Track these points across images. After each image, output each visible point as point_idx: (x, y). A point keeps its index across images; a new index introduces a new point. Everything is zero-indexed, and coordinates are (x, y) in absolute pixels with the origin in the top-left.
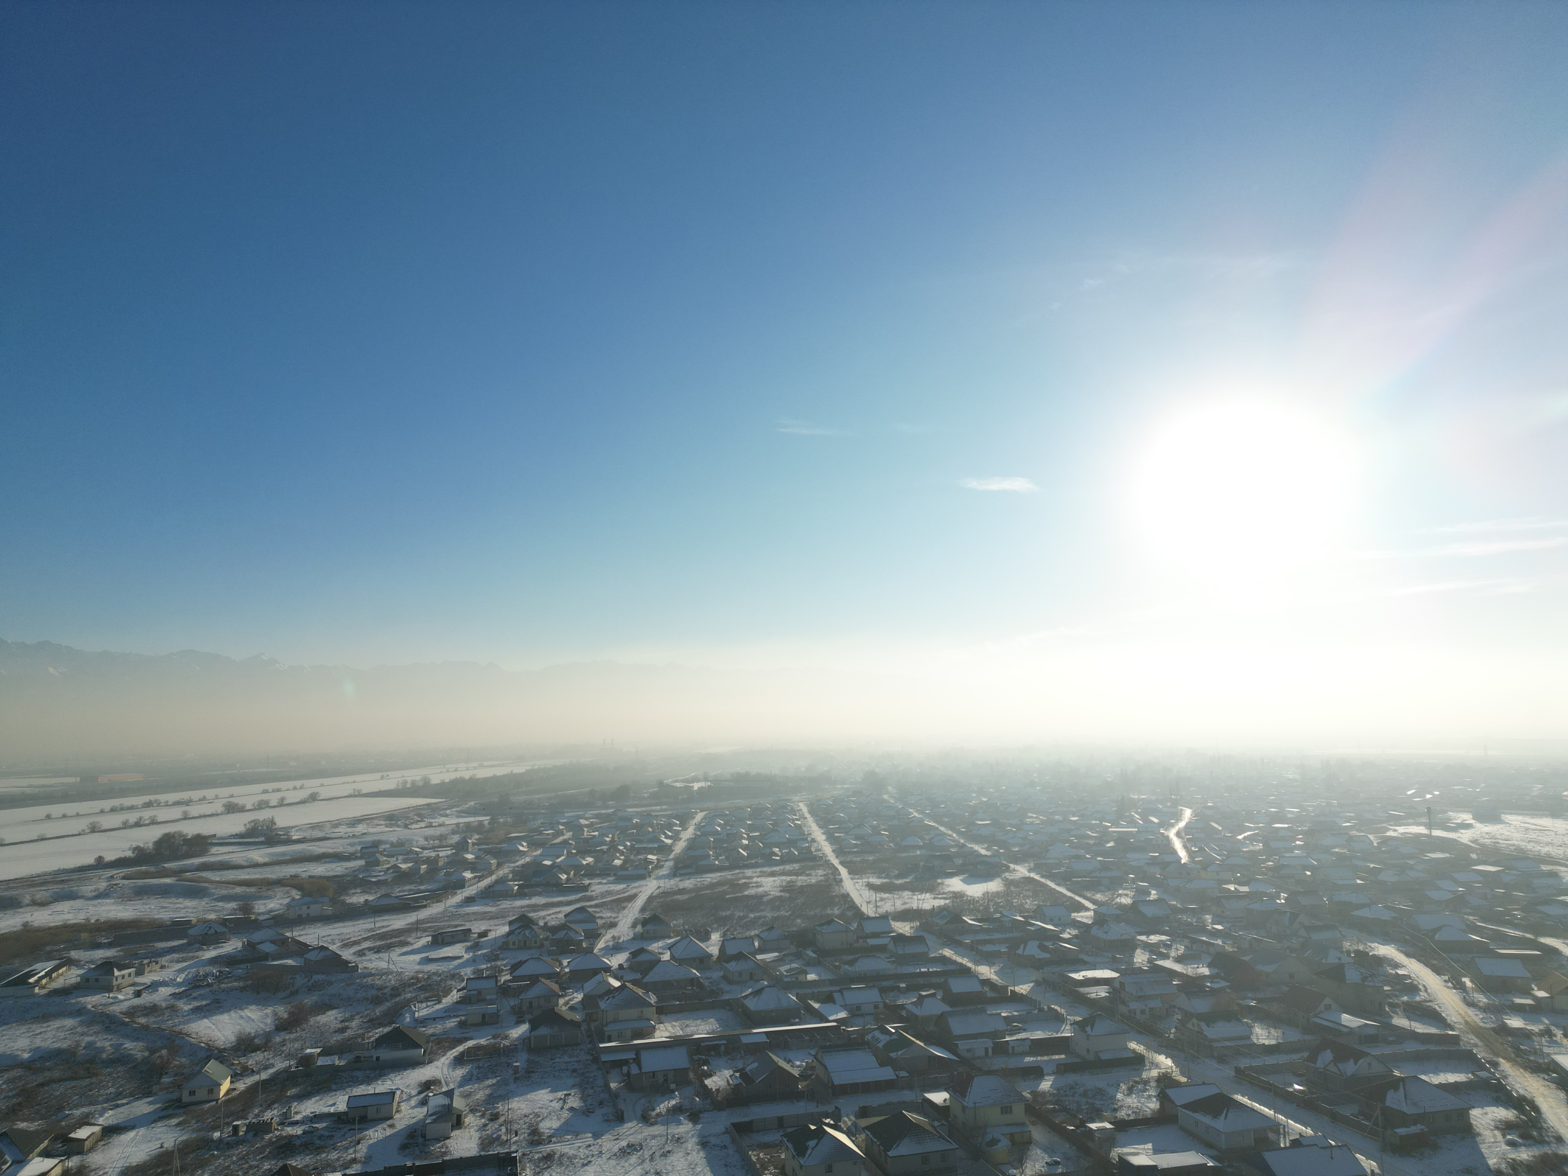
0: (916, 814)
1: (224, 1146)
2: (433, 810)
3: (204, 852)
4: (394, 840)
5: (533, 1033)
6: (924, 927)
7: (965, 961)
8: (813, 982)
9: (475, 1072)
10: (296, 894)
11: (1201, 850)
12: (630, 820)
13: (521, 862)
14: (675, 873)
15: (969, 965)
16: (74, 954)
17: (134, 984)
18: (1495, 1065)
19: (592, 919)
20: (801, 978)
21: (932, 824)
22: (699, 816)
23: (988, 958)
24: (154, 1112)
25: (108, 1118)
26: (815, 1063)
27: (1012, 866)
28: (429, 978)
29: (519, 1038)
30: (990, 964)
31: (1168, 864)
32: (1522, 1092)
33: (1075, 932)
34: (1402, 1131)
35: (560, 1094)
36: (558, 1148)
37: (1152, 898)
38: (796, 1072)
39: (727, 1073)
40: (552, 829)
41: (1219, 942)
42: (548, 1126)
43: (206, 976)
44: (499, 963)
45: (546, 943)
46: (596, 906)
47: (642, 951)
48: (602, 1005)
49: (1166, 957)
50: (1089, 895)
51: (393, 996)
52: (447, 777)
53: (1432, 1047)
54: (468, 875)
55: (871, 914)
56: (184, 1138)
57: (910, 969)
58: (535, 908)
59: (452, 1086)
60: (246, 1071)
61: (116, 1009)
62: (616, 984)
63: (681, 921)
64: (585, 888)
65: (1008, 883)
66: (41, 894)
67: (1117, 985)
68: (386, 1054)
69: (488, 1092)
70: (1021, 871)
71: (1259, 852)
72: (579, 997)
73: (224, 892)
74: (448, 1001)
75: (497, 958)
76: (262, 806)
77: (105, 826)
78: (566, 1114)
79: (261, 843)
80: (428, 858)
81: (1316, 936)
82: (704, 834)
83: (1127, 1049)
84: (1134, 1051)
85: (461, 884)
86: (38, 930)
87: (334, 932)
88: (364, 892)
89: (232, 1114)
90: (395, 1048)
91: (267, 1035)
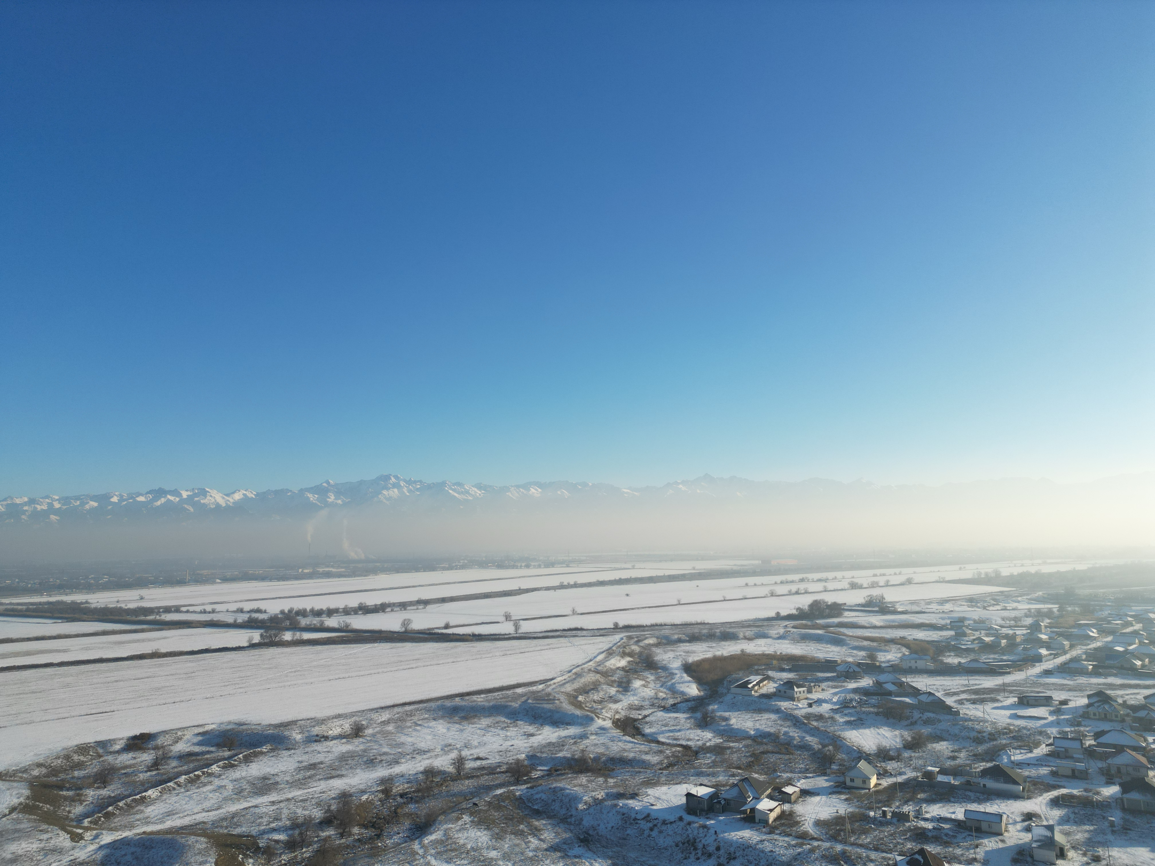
1: (882, 823)
2: (1007, 597)
3: (839, 615)
4: (976, 617)
5: (1124, 796)
9: (1072, 816)
10: (906, 651)
13: (1093, 646)
16: (771, 673)
17: (807, 699)
24: (830, 787)
25: (803, 784)
28: (1019, 730)
29: (1111, 797)
40: (1120, 619)
43: (851, 700)
44: (1082, 729)
45: (1127, 719)
51: (991, 740)
52: (1016, 571)
54: (1044, 651)
56: (851, 810)
58: (1112, 686)
59: (1051, 822)
60: (887, 773)
61: (798, 713)
68: (991, 784)
69: (1086, 835)
73: (856, 644)
74: (1039, 752)
75: (1079, 724)
76: (874, 585)
77: (779, 593)
79: (876, 612)
80: (1007, 635)
85: (1038, 659)
86: (749, 655)
87: (938, 683)
88: (956, 655)
89: (880, 802)
90: (997, 781)
91: (898, 750)
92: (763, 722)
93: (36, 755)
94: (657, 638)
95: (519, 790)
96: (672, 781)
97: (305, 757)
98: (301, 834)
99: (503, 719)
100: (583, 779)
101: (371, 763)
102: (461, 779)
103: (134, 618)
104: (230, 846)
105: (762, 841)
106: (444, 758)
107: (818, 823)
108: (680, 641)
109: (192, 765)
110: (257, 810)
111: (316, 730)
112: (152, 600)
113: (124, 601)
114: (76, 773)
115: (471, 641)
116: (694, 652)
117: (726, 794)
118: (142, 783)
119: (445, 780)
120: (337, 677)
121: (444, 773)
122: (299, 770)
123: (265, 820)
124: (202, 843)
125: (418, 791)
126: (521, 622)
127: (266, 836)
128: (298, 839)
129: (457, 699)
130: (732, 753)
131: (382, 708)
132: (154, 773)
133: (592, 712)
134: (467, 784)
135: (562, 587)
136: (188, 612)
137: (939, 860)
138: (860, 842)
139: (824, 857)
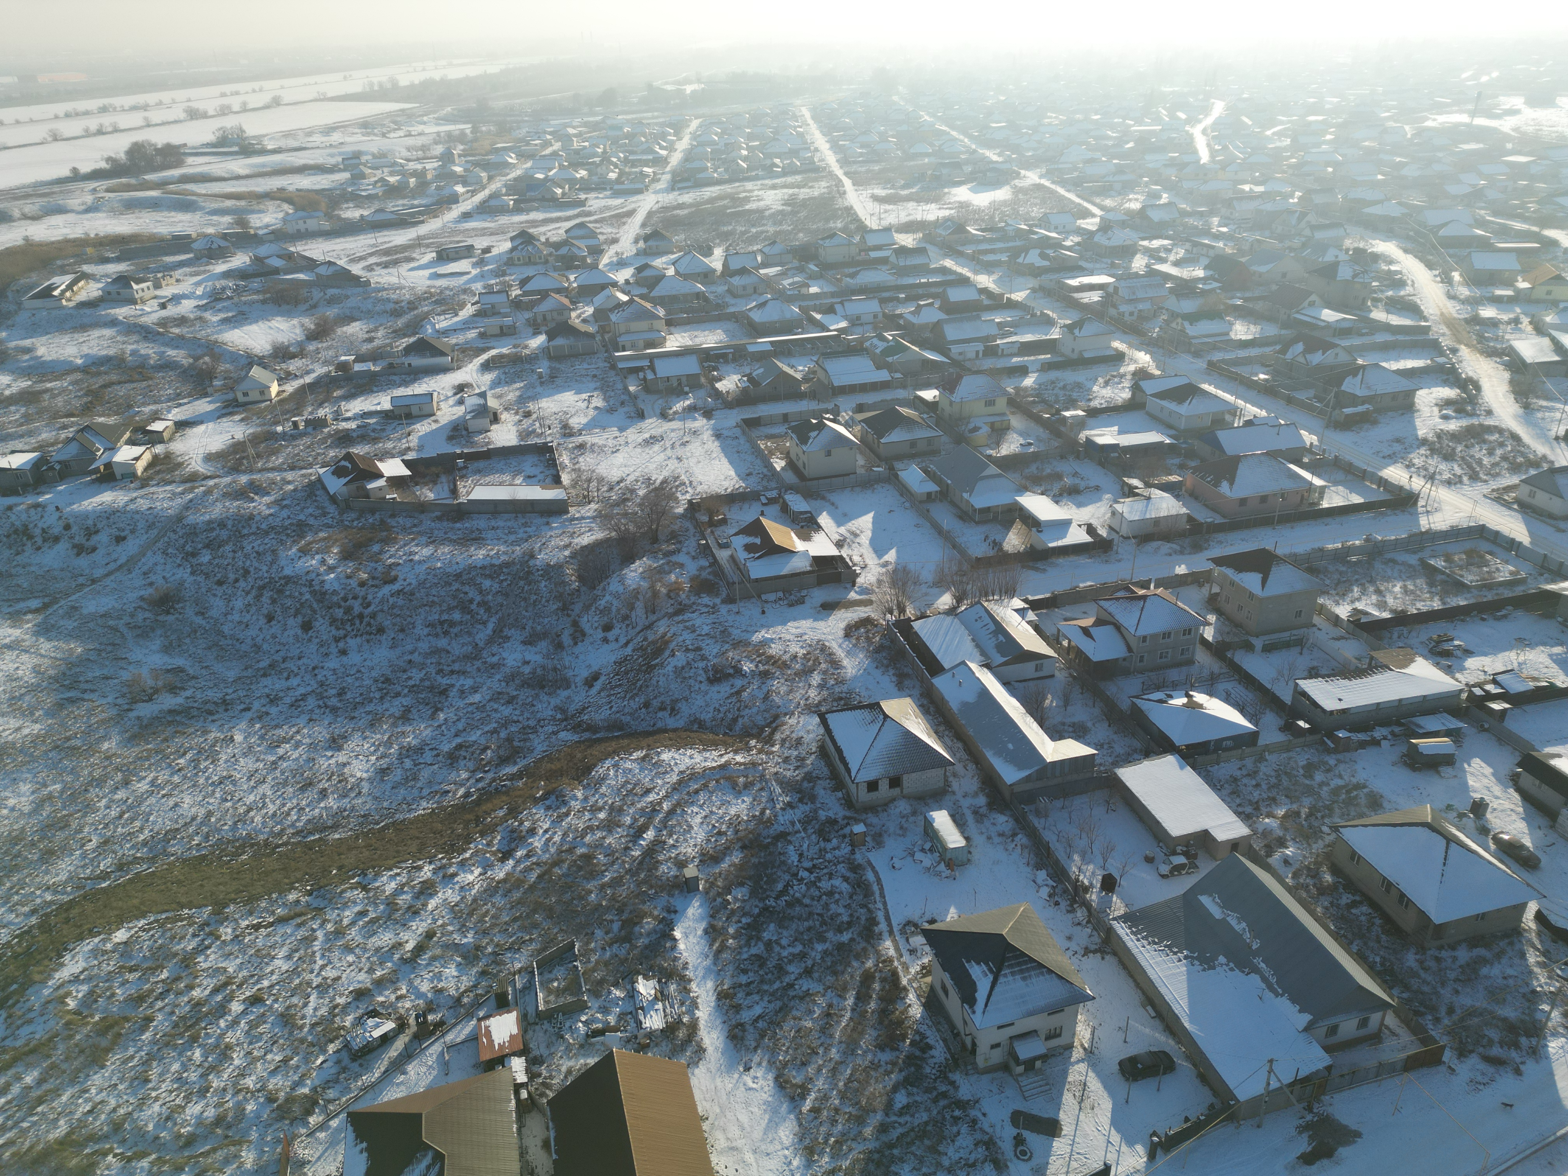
0: (927, 118)
1: (294, 436)
2: (409, 116)
3: (179, 163)
4: (375, 150)
5: (550, 343)
6: (929, 238)
7: (965, 271)
8: (816, 296)
9: (503, 377)
10: (288, 208)
11: (1225, 148)
12: (621, 128)
13: (512, 176)
14: (673, 186)
15: (969, 274)
16: (87, 268)
17: (155, 297)
18: (1454, 351)
19: (593, 235)
20: (804, 291)
21: (944, 128)
22: (695, 124)
23: (988, 268)
24: (216, 409)
25: (177, 414)
26: (817, 368)
27: (1023, 172)
28: (441, 292)
29: (538, 348)
30: (990, 273)
31: (1184, 165)
32: (1471, 374)
33: (1077, 239)
34: (1348, 411)
35: (585, 396)
36: (589, 439)
37: (1162, 201)
38: (799, 376)
39: (736, 377)
40: (539, 138)
41: (1221, 244)
42: (576, 422)
43: (224, 289)
44: (507, 278)
45: (551, 259)
46: (596, 221)
47: (646, 266)
48: (614, 317)
49: (1163, 261)
50: (1098, 200)
51: (411, 309)
52: (417, 78)
53: (1401, 338)
54: (460, 189)
55: (875, 227)
56: (251, 431)
57: (910, 281)
58: (535, 223)
59: (483, 389)
60: (290, 376)
61: (145, 320)
62: (625, 298)
63: (683, 236)
64: (582, 203)
65: (1017, 191)
66: (30, 208)
67: (1111, 290)
68: (417, 361)
69: (518, 393)
70: (1032, 177)
71: (1285, 149)
72: (590, 310)
73: (215, 205)
74: (465, 314)
75: (504, 274)
76: (225, 111)
77: (67, 134)
78: (591, 413)
79: (236, 153)
80: (415, 171)
81: (1319, 235)
82: (701, 144)
83: (1110, 347)
84: (1116, 350)
85: (454, 199)
86: (41, 245)
87: (338, 247)
88: (357, 206)
89: (288, 412)
90: (424, 356)
91: (300, 344)
92: (92, 343)
105: (132, 500)
107: (209, 458)
117: (57, 454)
130: (54, 397)
137: (369, 459)
138: (271, 465)
139: (226, 495)
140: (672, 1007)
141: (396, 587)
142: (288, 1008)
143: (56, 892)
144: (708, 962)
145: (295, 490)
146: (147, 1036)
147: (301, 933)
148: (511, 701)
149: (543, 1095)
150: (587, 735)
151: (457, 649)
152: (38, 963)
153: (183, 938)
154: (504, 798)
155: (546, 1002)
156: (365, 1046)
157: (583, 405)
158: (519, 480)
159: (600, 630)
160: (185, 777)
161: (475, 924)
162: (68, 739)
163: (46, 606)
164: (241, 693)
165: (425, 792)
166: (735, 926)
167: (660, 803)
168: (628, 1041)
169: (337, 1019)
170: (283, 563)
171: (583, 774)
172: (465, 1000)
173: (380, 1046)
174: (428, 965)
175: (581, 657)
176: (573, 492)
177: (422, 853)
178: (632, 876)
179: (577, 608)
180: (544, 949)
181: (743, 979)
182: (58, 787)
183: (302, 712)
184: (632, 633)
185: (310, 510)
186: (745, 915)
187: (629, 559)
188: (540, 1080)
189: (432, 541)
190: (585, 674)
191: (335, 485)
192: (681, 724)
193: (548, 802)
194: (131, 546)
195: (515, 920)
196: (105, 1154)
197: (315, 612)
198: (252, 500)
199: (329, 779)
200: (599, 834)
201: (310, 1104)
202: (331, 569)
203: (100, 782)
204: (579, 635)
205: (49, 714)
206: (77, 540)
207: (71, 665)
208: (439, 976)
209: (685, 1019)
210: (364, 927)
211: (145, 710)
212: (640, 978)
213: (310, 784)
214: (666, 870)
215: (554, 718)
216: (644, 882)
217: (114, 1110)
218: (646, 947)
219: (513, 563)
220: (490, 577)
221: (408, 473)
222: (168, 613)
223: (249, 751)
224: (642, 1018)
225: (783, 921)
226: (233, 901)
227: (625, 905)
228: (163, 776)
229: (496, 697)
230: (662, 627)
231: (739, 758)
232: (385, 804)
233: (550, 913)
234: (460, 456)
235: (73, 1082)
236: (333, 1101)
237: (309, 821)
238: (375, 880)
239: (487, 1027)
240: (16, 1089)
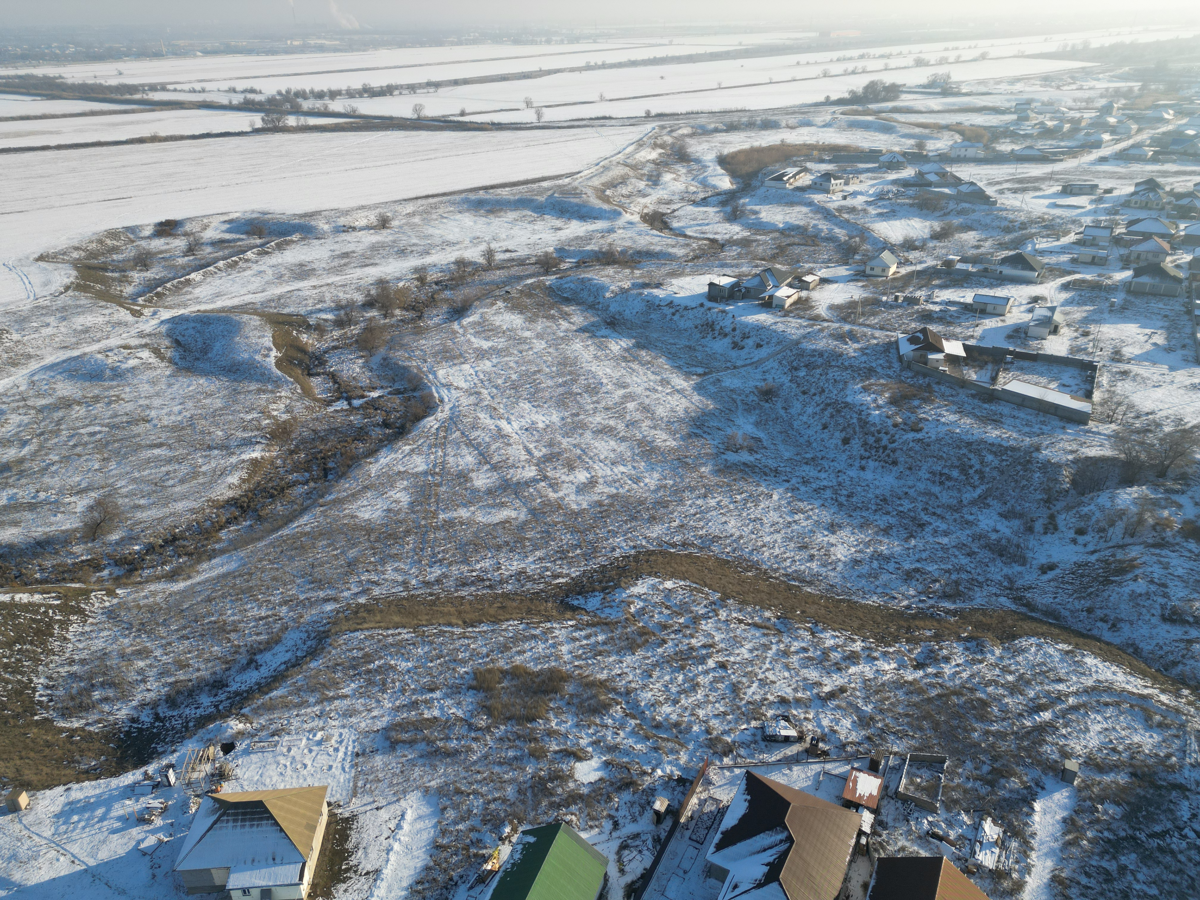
1: (889, 306)
2: (1087, 73)
3: (895, 98)
4: (1045, 99)
5: (1135, 279)
9: (1077, 298)
10: (958, 138)
13: (1162, 130)
16: (809, 165)
17: (842, 191)
24: (849, 275)
25: (824, 273)
28: (1053, 220)
29: (1120, 281)
35: (1148, 331)
36: (1134, 368)
42: (1128, 351)
43: (888, 192)
44: (1117, 217)
45: (1168, 207)
51: (1021, 229)
52: (1107, 42)
54: (1106, 137)
56: (865, 295)
58: (1165, 174)
59: (1055, 304)
60: (907, 262)
61: (831, 206)
66: (792, 120)
68: (1008, 271)
69: (1084, 314)
72: (1187, 258)
73: (907, 131)
74: (1066, 240)
75: (1116, 213)
76: (942, 61)
77: (833, 73)
78: (1148, 347)
79: (938, 94)
80: (1073, 118)
85: (1098, 145)
86: (789, 146)
87: (983, 172)
88: (1012, 142)
89: (895, 287)
90: (1015, 268)
91: (924, 241)
92: (794, 215)
93: (69, 239)
94: (692, 127)
95: (549, 280)
96: (696, 272)
97: (336, 247)
98: (346, 314)
99: (530, 213)
100: (610, 271)
101: (402, 253)
102: (492, 269)
103: (119, 97)
104: (283, 323)
105: (776, 323)
106: (473, 249)
107: (832, 307)
108: (716, 130)
109: (226, 252)
110: (300, 293)
111: (342, 221)
112: (133, 75)
113: (102, 77)
114: (115, 257)
115: (491, 130)
116: (730, 143)
117: (746, 283)
118: (183, 267)
119: (476, 270)
120: (353, 167)
121: (475, 263)
122: (334, 258)
123: (310, 302)
124: (256, 321)
125: (452, 279)
126: (544, 109)
127: (314, 316)
128: (345, 319)
129: (481, 192)
130: (758, 245)
131: (405, 200)
132: (192, 258)
133: (619, 206)
134: (498, 275)
135: (588, 68)
136: (175, 90)
137: (938, 337)
138: (868, 322)
139: (831, 335)
140: (1007, 858)
141: (919, 436)
142: (739, 682)
143: (648, 542)
144: (1056, 845)
145: (877, 345)
146: (660, 650)
147: (764, 640)
148: (971, 554)
149: (876, 850)
150: (1023, 610)
151: (945, 498)
152: (626, 577)
153: (699, 604)
154: (935, 624)
155: (906, 788)
156: (773, 736)
157: (1143, 339)
158: (1053, 385)
159: (1072, 531)
160: (736, 508)
161: (877, 701)
162: (686, 457)
163: (705, 374)
164: (788, 469)
165: (879, 590)
166: (1095, 833)
167: (1067, 696)
168: (959, 859)
169: (764, 708)
170: (848, 392)
171: (1007, 638)
172: (849, 749)
173: (782, 742)
174: (833, 709)
175: (1046, 546)
176: (1099, 409)
177: (859, 630)
178: (1016, 738)
179: (1059, 505)
180: (921, 750)
181: (1084, 880)
182: (671, 482)
183: (820, 498)
184: (1102, 545)
185: (881, 362)
186: (1108, 829)
187: (1128, 482)
188: (879, 839)
189: (960, 411)
190: (1043, 560)
191: (906, 349)
192: (1117, 641)
193: (968, 644)
194: (763, 352)
195: (907, 715)
196: (618, 703)
197: (855, 433)
198: (846, 344)
199: (819, 550)
200: (1001, 691)
201: (728, 750)
202: (879, 407)
203: (692, 489)
204: (1051, 527)
205: (683, 438)
206: (736, 339)
207: (704, 414)
208: (837, 721)
209: (1015, 875)
210: (802, 659)
211: (731, 457)
212: (989, 820)
213: (806, 547)
214: (1049, 751)
215: (1000, 583)
216: (1025, 749)
217: (630, 682)
218: (1005, 800)
219: (1019, 449)
220: (995, 454)
221: (964, 355)
222: (767, 401)
223: (777, 509)
224: (977, 850)
225: (1147, 858)
226: (734, 597)
227: (1000, 756)
228: (725, 502)
229: (960, 546)
230: (1134, 552)
231: (1164, 698)
232: (849, 585)
233: (936, 726)
234: (1011, 353)
235: (618, 653)
236: (742, 757)
237: (796, 571)
238: (822, 632)
239: (856, 777)
240: (593, 640)
